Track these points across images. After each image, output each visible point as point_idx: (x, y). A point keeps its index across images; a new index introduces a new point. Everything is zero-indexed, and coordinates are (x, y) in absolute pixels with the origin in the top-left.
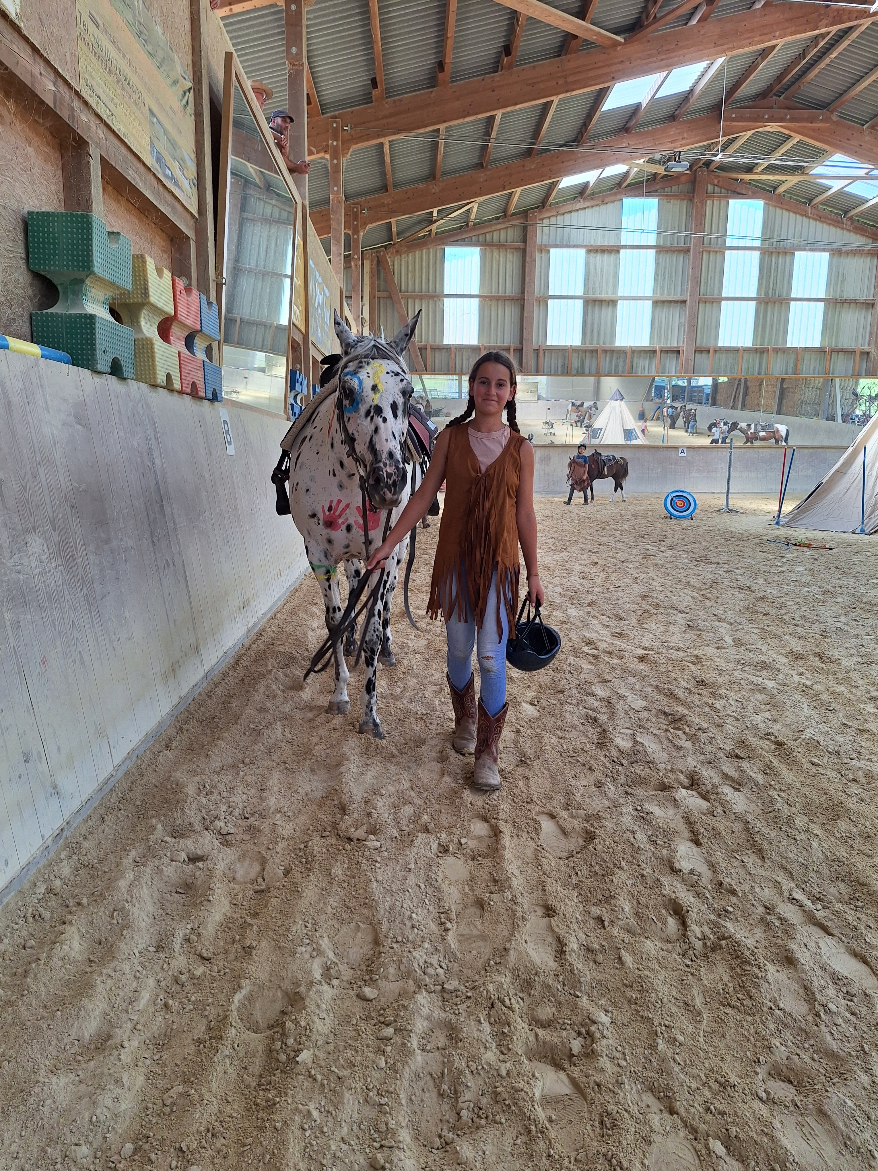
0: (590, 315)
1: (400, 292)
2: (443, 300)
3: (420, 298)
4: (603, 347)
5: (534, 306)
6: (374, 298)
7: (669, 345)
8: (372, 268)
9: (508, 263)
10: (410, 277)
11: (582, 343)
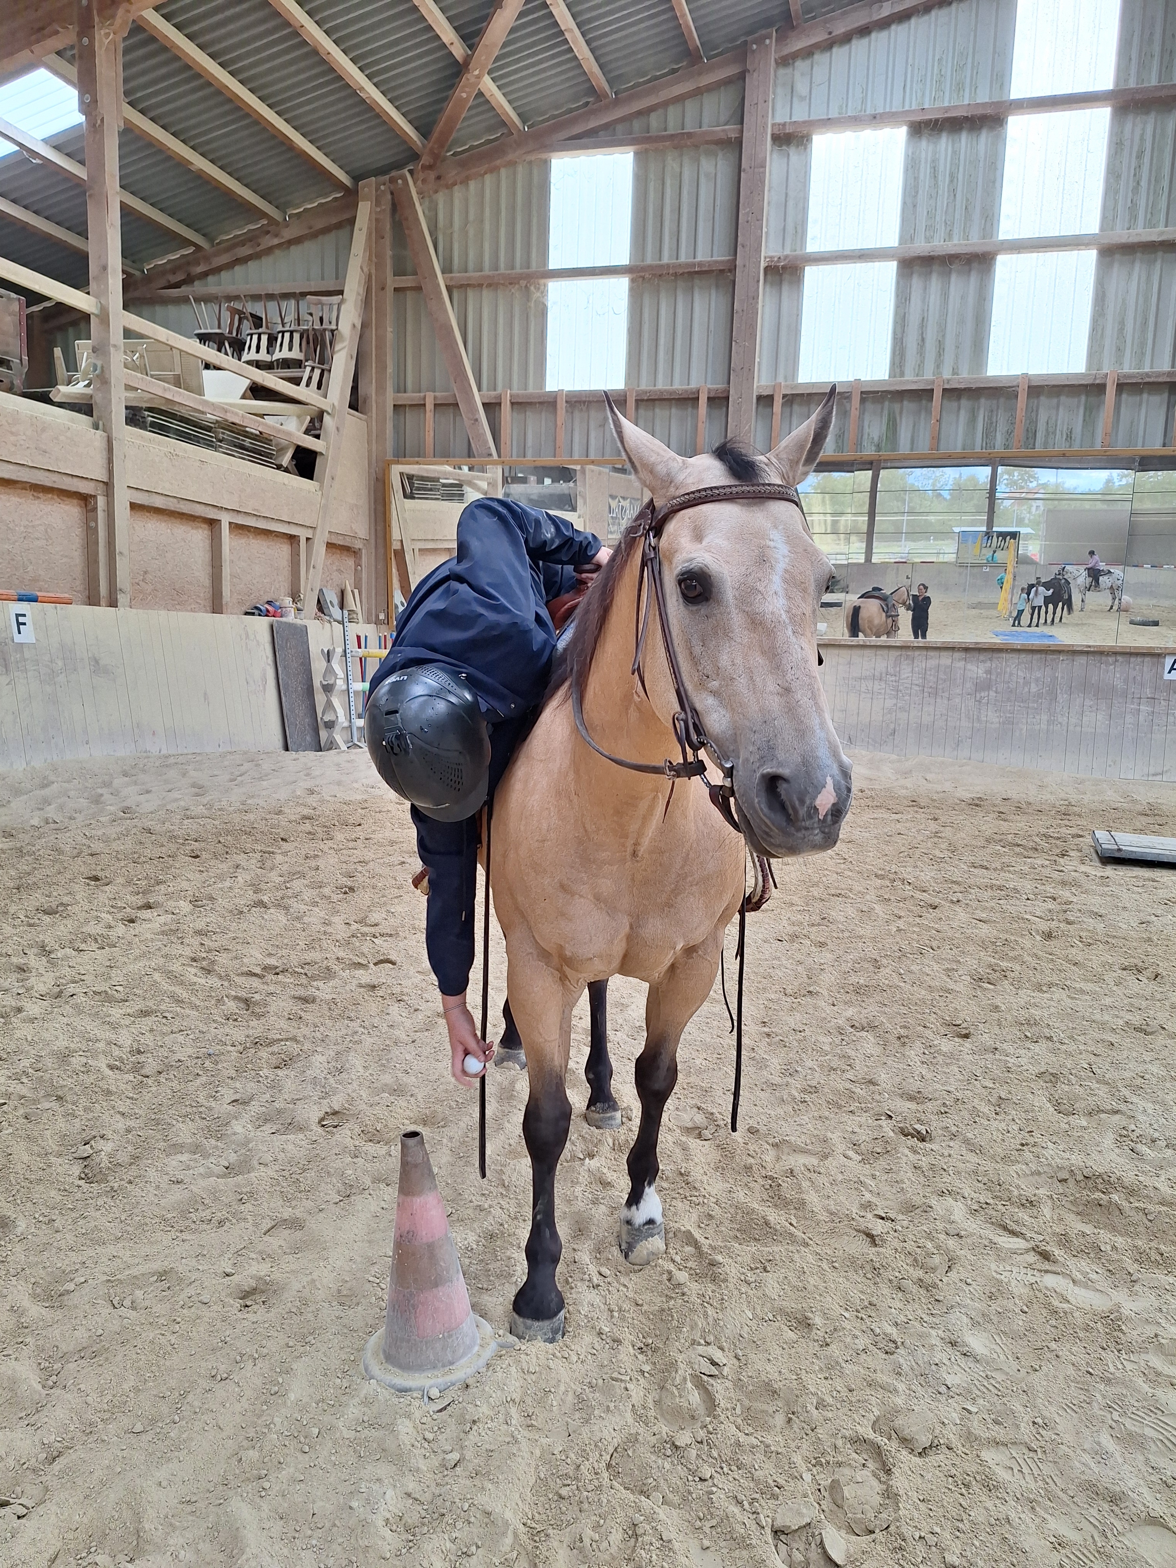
0: (915, 299)
1: (443, 273)
2: (545, 285)
3: (492, 284)
4: (948, 381)
5: (758, 281)
6: (383, 289)
7: (1147, 370)
8: (377, 220)
9: (703, 180)
10: (471, 236)
11: (893, 374)
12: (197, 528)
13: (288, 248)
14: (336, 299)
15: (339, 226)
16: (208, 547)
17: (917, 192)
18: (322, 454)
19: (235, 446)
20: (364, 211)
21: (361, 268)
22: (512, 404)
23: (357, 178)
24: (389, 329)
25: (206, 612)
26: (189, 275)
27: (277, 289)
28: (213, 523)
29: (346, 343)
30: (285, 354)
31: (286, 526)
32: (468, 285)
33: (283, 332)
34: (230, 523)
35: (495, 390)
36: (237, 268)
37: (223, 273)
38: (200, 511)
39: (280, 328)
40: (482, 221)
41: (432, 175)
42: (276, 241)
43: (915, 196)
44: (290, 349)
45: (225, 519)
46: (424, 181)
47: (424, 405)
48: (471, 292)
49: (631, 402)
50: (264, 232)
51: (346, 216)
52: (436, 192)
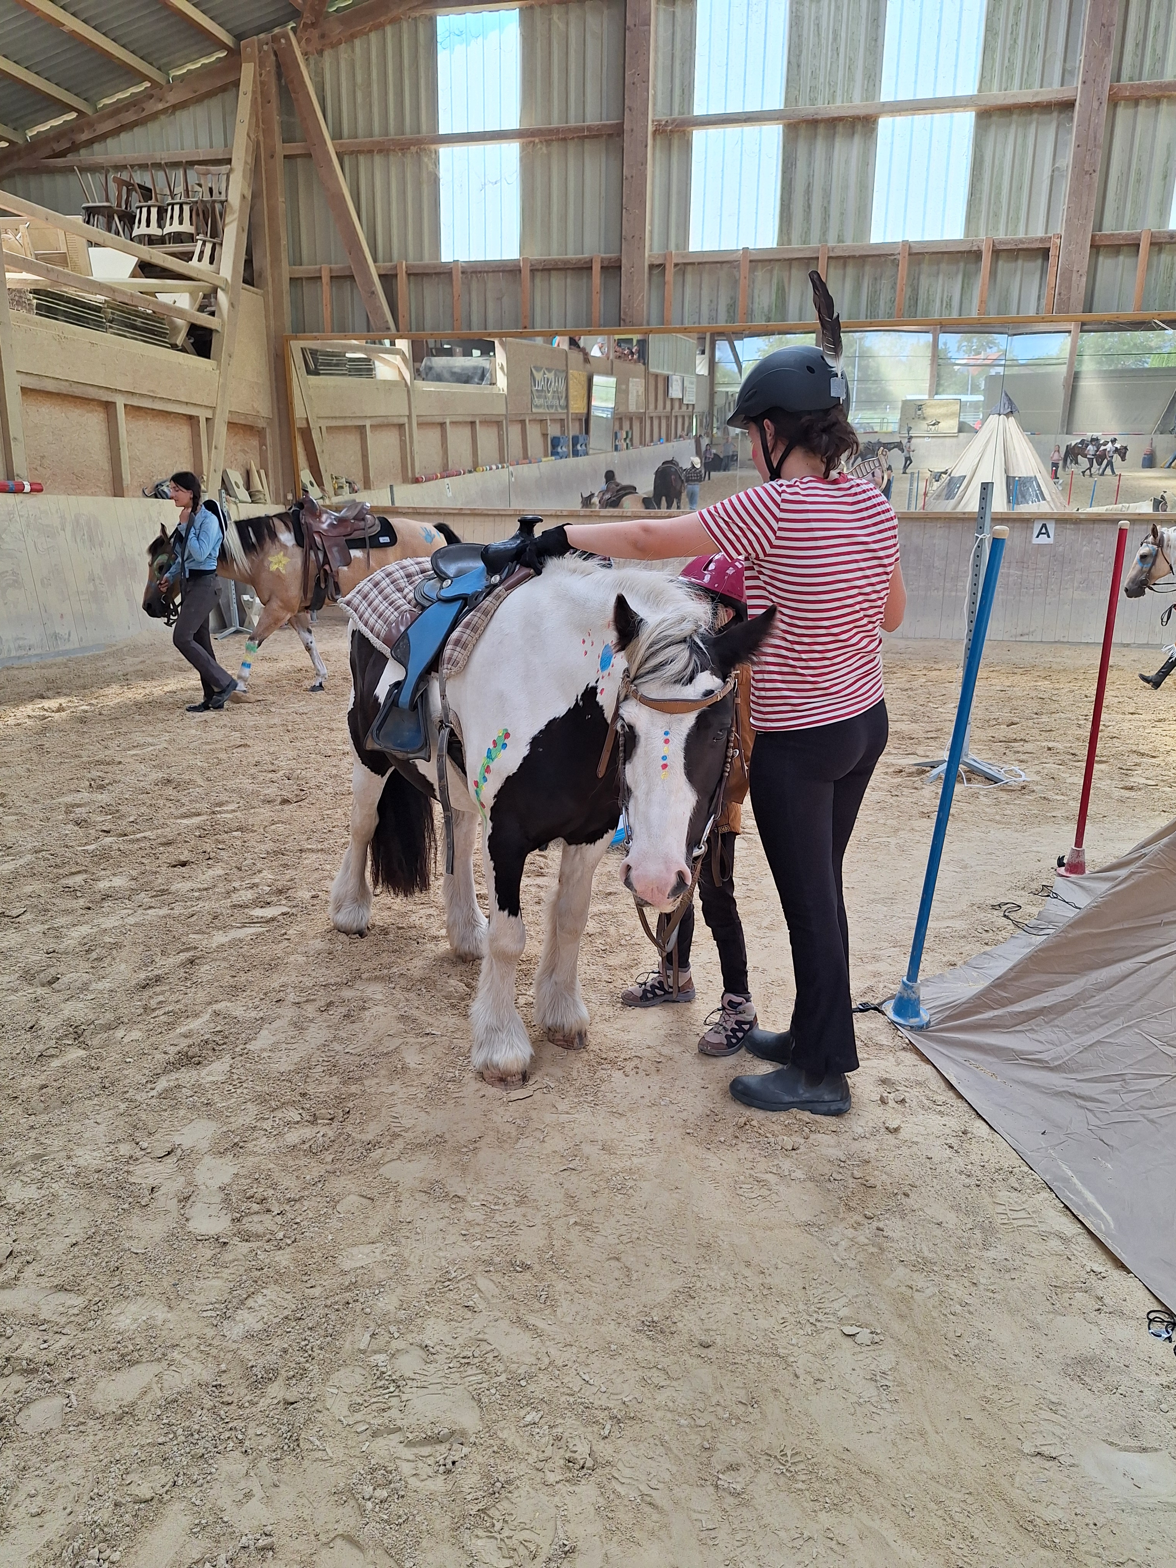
0: (801, 165)
1: (333, 139)
2: (436, 152)
3: (384, 149)
4: (833, 248)
5: (646, 146)
6: (272, 156)
7: (1021, 235)
8: (262, 83)
9: (588, 37)
10: (359, 100)
11: (781, 242)
12: (92, 411)
13: (173, 113)
14: (224, 169)
15: (223, 89)
16: (105, 431)
17: (801, 52)
18: (217, 331)
19: (127, 326)
20: (248, 72)
21: (248, 135)
22: (409, 275)
23: (239, 37)
24: (281, 199)
25: (108, 495)
26: (73, 143)
27: (163, 156)
28: (108, 407)
29: (236, 215)
30: (176, 227)
31: (184, 406)
32: (360, 152)
33: (173, 205)
34: (125, 405)
35: (391, 261)
36: (123, 135)
37: (109, 140)
38: (93, 393)
39: (170, 201)
40: (369, 85)
41: (315, 33)
42: (160, 106)
43: (799, 56)
44: (181, 223)
45: (120, 402)
46: (308, 40)
47: (320, 278)
48: (362, 159)
49: (526, 273)
50: (148, 95)
51: (232, 78)
52: (321, 52)
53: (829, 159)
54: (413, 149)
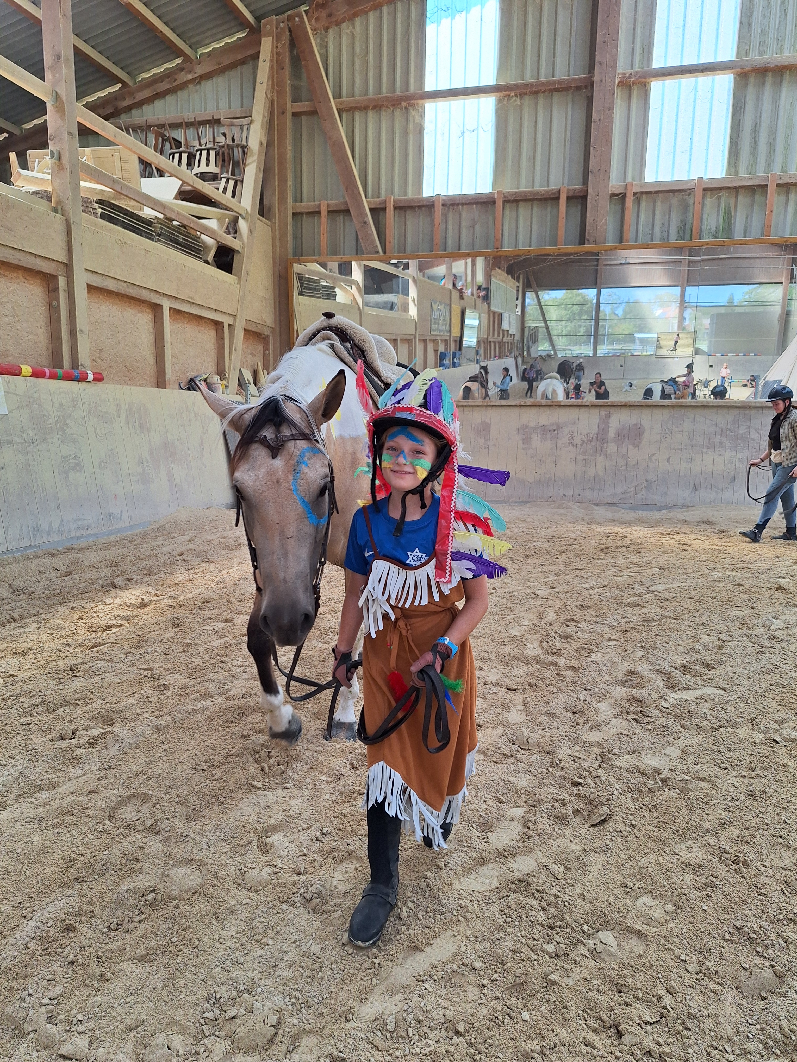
0: (750, 107)
1: (334, 98)
2: (423, 107)
3: (376, 106)
4: (780, 177)
5: (614, 94)
6: (283, 113)
8: (278, 54)
9: (560, 8)
10: (357, 67)
11: (729, 172)
12: (142, 312)
13: (199, 83)
14: (245, 121)
15: (243, 62)
16: (152, 331)
17: (752, 13)
18: (239, 252)
19: (171, 241)
20: (267, 46)
21: (266, 94)
22: (395, 208)
23: (258, 19)
24: (289, 148)
26: (116, 109)
27: (190, 117)
28: (156, 308)
29: (255, 157)
30: (203, 168)
31: (213, 313)
32: (356, 108)
33: (201, 151)
34: (170, 308)
35: (379, 197)
36: (157, 102)
37: (144, 107)
38: (145, 295)
39: (198, 147)
40: (367, 54)
41: (323, 14)
42: (190, 77)
43: (751, 16)
44: (208, 165)
45: (166, 304)
46: (317, 19)
47: (319, 213)
48: (357, 115)
49: (499, 203)
50: (180, 69)
51: (251, 52)
52: (327, 29)
53: (776, 103)
54: (404, 104)
